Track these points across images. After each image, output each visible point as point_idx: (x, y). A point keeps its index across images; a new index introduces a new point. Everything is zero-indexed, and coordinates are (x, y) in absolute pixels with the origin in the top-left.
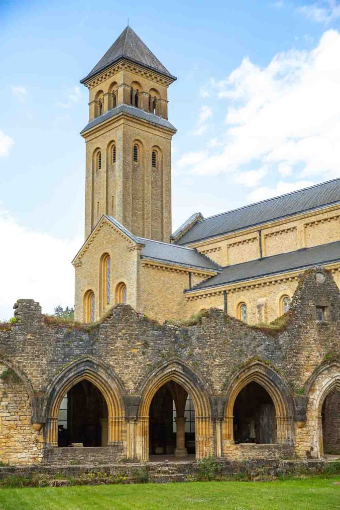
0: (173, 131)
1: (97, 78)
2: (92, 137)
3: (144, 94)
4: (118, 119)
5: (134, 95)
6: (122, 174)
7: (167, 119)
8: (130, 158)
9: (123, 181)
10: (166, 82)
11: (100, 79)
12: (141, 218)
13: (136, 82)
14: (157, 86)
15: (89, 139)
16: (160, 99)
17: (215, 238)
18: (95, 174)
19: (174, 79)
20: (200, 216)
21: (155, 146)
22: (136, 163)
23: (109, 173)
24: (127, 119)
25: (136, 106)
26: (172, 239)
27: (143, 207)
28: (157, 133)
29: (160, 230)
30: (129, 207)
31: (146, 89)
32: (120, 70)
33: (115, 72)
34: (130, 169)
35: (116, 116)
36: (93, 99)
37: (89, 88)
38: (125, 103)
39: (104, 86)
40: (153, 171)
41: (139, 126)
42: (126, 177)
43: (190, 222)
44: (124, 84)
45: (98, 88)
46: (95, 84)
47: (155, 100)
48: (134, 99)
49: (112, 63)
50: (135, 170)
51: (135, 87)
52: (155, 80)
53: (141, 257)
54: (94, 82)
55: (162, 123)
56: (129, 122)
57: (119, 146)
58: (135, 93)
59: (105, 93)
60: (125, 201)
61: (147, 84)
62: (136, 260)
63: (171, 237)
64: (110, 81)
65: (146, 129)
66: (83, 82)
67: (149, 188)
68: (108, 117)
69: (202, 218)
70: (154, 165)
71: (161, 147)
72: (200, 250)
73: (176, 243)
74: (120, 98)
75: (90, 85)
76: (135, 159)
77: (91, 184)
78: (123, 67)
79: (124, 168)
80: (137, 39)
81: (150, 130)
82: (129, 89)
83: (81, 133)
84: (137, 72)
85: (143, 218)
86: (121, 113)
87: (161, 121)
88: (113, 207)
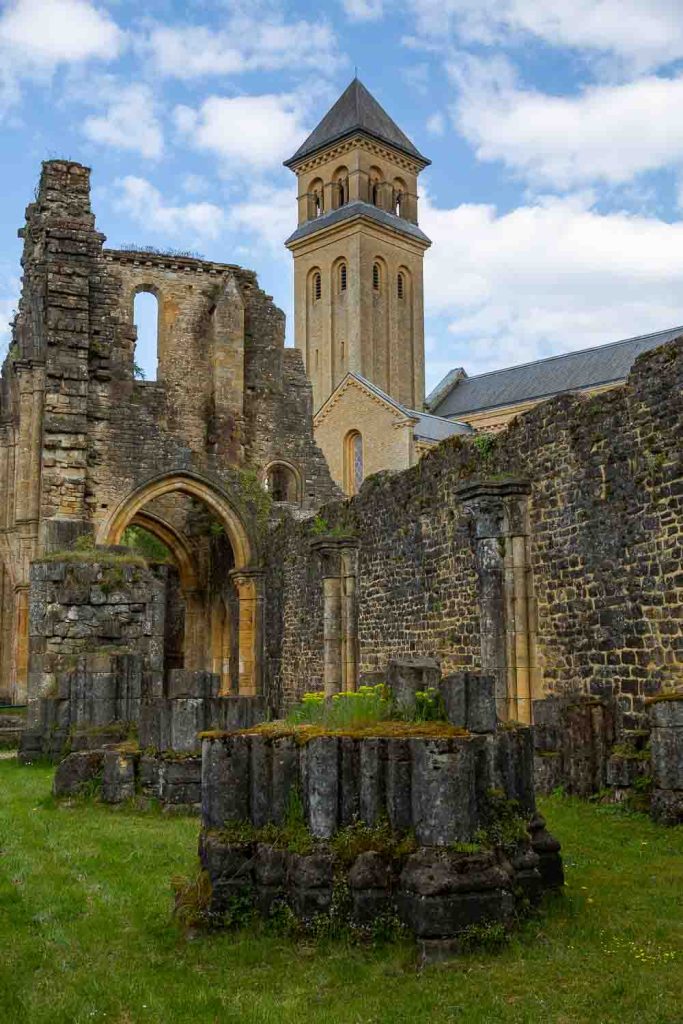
0: (426, 243)
1: (312, 159)
2: (305, 249)
3: (386, 187)
4: (352, 224)
5: (372, 187)
6: (358, 308)
7: (417, 225)
8: (369, 284)
9: (361, 321)
10: (415, 168)
11: (317, 161)
12: (384, 376)
13: (375, 168)
14: (404, 174)
15: (298, 253)
16: (408, 194)
17: (502, 408)
18: (311, 307)
19: (427, 163)
20: (462, 372)
21: (402, 266)
22: (377, 292)
23: (336, 306)
24: (365, 225)
25: (374, 203)
26: (426, 407)
27: (388, 359)
28: (405, 246)
29: (409, 394)
30: (370, 360)
31: (389, 178)
32: (352, 148)
33: (344, 151)
34: (369, 301)
35: (349, 220)
36: (305, 192)
37: (297, 174)
38: (361, 199)
39: (326, 171)
40: (399, 304)
41: (380, 235)
42: (364, 313)
43: (450, 383)
44: (360, 170)
45: (312, 175)
46: (308, 169)
47: (400, 195)
48: (372, 194)
49: (342, 137)
50: (375, 304)
51: (374, 175)
52: (401, 164)
53: (415, 438)
54: (307, 165)
55: (410, 230)
56: (367, 229)
57: (353, 267)
58: (372, 183)
59: (325, 182)
60: (363, 348)
61: (392, 169)
62: (408, 442)
63: (424, 404)
64: (333, 165)
65: (390, 240)
66: (288, 164)
67: (394, 329)
68: (334, 220)
69: (465, 376)
70: (400, 295)
71: (410, 268)
72: (475, 425)
73: (433, 412)
74: (354, 192)
75: (300, 169)
76: (375, 286)
77: (304, 322)
78: (358, 145)
79: (361, 300)
80: (370, 99)
81: (396, 242)
82: (366, 178)
83: (286, 244)
84: (376, 152)
85: (388, 375)
86: (357, 216)
87: (409, 227)
88: (343, 357)
